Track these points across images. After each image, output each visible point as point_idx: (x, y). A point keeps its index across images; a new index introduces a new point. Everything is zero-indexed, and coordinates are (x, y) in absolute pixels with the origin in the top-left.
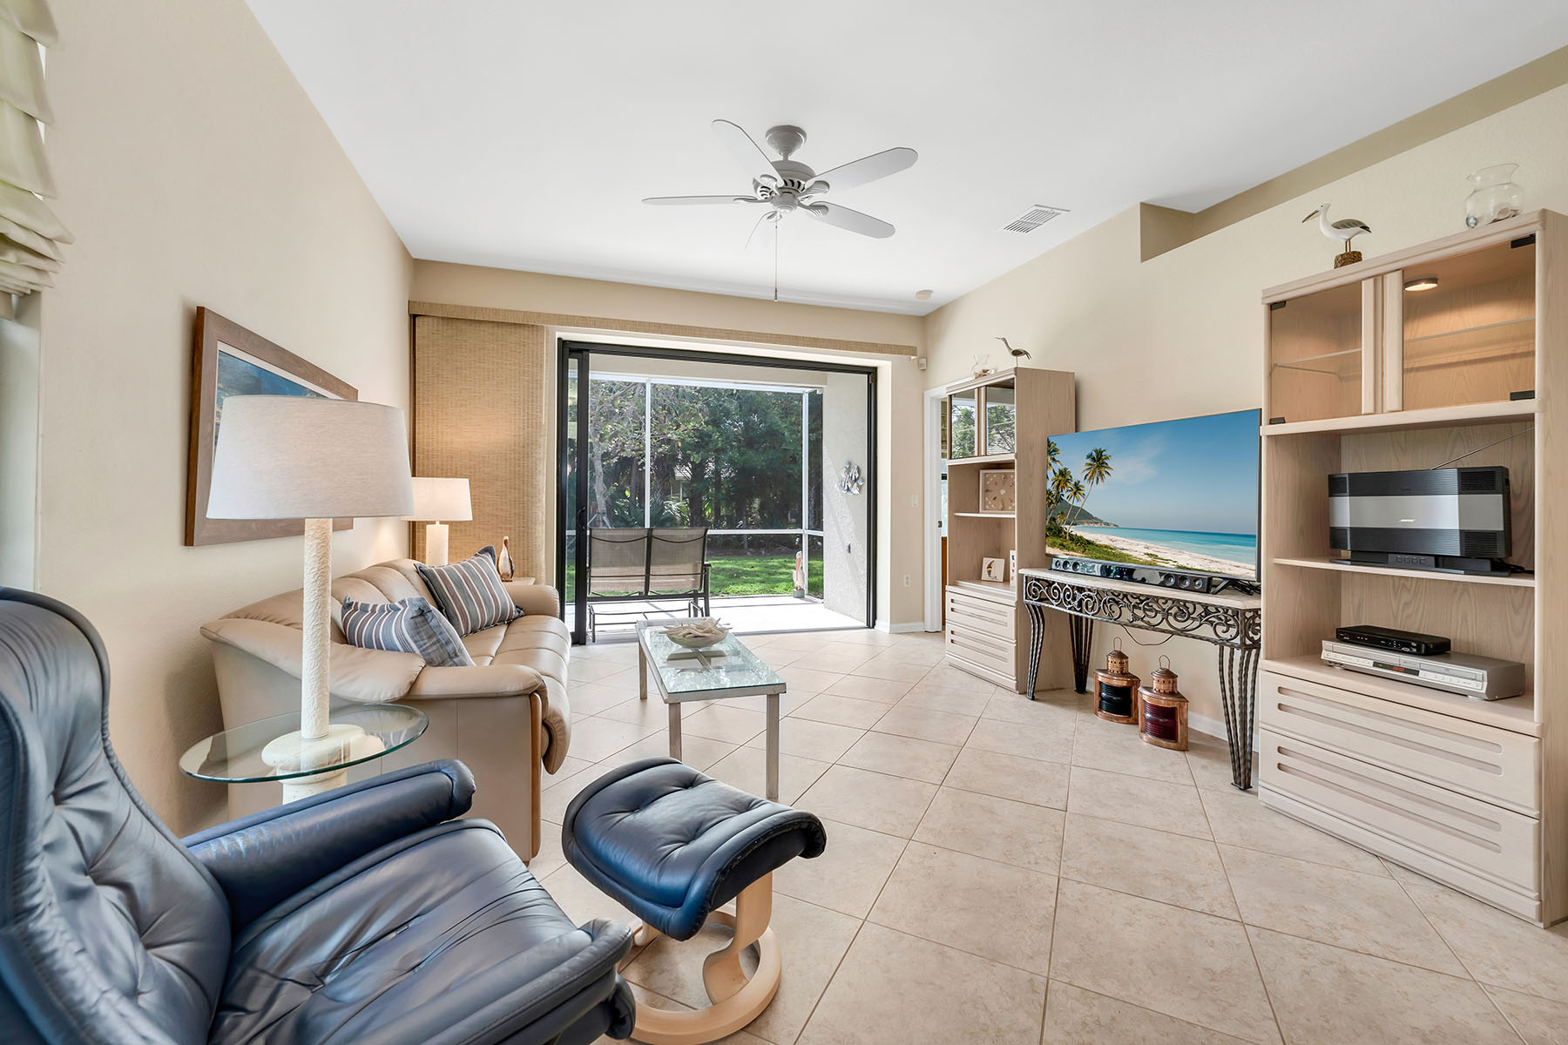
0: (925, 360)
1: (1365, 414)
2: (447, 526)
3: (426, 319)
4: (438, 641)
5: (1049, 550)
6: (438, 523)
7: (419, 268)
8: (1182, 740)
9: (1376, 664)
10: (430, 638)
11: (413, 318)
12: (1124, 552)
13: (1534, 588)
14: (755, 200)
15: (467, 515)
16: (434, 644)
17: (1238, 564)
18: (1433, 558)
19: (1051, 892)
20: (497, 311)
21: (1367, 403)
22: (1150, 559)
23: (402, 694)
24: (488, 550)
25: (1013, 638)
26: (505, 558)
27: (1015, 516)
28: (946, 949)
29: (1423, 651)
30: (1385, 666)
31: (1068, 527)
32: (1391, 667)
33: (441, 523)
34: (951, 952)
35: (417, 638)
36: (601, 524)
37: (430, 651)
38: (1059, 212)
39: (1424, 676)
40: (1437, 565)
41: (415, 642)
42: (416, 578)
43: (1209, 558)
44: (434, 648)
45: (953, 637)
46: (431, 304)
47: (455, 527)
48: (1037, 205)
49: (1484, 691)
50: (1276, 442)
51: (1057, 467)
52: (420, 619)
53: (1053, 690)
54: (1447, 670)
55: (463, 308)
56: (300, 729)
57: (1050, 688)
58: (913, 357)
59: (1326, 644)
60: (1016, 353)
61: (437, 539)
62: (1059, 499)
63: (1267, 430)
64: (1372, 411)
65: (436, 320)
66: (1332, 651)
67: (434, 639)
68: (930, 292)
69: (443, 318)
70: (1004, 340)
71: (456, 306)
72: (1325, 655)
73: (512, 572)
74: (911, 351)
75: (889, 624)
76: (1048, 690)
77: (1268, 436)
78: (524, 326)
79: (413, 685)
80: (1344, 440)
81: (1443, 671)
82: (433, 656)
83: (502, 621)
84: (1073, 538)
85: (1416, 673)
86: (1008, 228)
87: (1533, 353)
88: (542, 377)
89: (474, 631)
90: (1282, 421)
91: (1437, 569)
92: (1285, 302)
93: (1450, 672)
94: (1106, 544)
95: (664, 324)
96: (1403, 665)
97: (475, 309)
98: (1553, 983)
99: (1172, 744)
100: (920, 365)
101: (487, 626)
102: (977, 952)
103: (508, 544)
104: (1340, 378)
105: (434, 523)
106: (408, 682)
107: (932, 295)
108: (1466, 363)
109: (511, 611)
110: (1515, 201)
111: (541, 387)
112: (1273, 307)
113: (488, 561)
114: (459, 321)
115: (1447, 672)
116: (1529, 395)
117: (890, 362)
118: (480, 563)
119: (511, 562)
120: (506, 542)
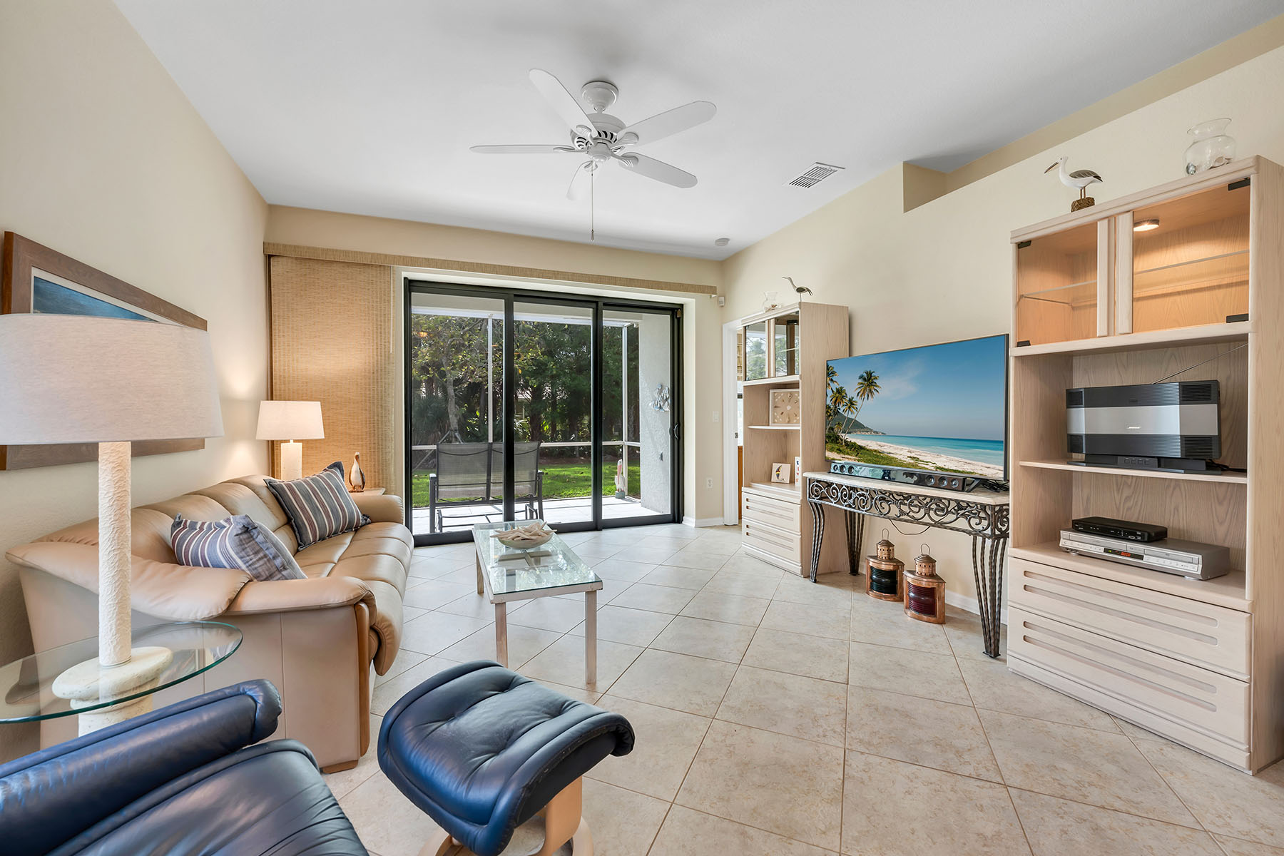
0: (723, 298)
1: (1099, 337)
2: (301, 444)
3: (280, 259)
4: (265, 556)
5: (830, 455)
6: (292, 441)
7: (273, 212)
8: (940, 615)
9: (1106, 550)
10: (256, 553)
11: (269, 257)
12: (892, 455)
13: (1246, 484)
14: (572, 150)
15: (319, 434)
16: (260, 559)
17: (988, 465)
18: (1156, 459)
19: (839, 764)
20: (346, 253)
21: (1101, 327)
22: (912, 461)
23: (220, 611)
24: (337, 466)
25: (799, 530)
26: (356, 472)
27: (800, 428)
28: (747, 829)
29: (1146, 539)
30: (1114, 552)
31: (843, 435)
32: (1119, 553)
33: (295, 441)
34: (751, 831)
35: (243, 554)
36: (454, 439)
37: (256, 566)
38: (837, 169)
39: (1148, 560)
40: (1159, 466)
41: (241, 558)
42: (265, 492)
43: (964, 460)
44: (261, 562)
45: (748, 530)
46: (285, 246)
47: (308, 445)
48: (817, 163)
49: (1199, 573)
50: (1022, 363)
51: (834, 386)
52: (245, 536)
53: (831, 573)
54: (1167, 554)
55: (315, 249)
56: (98, 656)
57: (829, 571)
58: (713, 296)
59: (1064, 534)
60: (800, 290)
61: (291, 454)
62: (837, 413)
63: (1015, 351)
64: (1106, 334)
65: (290, 260)
66: (1069, 539)
67: (261, 555)
68: (728, 240)
69: (297, 259)
70: (790, 279)
71: (309, 248)
72: (1063, 543)
73: (364, 483)
74: (712, 290)
75: (695, 520)
76: (828, 573)
77: (1016, 357)
78: (377, 265)
79: (233, 602)
80: (1076, 361)
81: (1164, 555)
82: (260, 570)
83: (349, 529)
84: (848, 445)
85: (1141, 557)
86: (793, 183)
87: (1247, 282)
88: (389, 311)
89: (322, 539)
90: (1027, 343)
91: (1159, 469)
92: (1030, 241)
93: (1170, 557)
94: (876, 449)
95: (499, 266)
96: (1130, 551)
97: (326, 251)
98: (1269, 828)
99: (933, 619)
100: (719, 302)
101: (336, 533)
102: (775, 830)
103: (360, 459)
104: (1073, 308)
105: (288, 441)
106: (227, 599)
107: (729, 242)
108: (1179, 293)
109: (358, 519)
110: (1227, 151)
111: (389, 320)
112: (1021, 245)
113: (337, 476)
114: (312, 260)
115: (1167, 556)
116: (1244, 318)
117: (694, 300)
118: (328, 476)
119: (362, 475)
120: (357, 457)
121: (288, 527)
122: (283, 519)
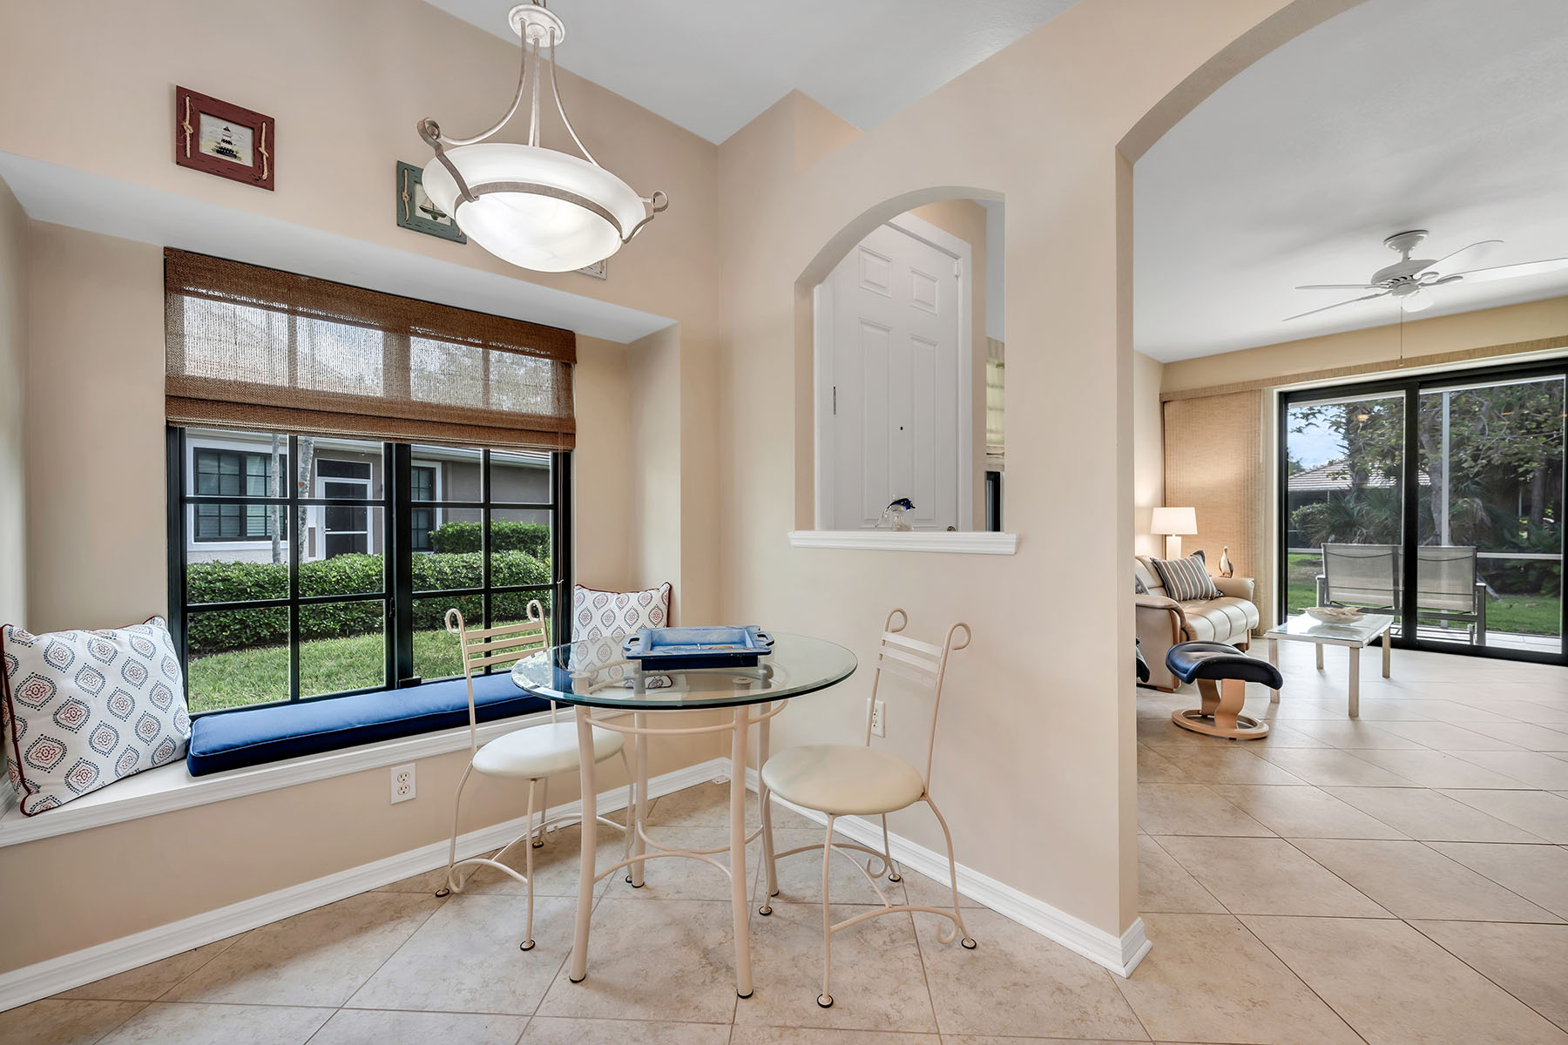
2: (1181, 537)
3: (1171, 403)
6: (1174, 535)
7: (1166, 369)
11: (1163, 403)
15: (1195, 532)
24: (1200, 553)
26: (1225, 562)
33: (1177, 535)
42: (1150, 566)
46: (1175, 392)
47: (1186, 538)
55: (1195, 390)
61: (1174, 544)
65: (1179, 402)
69: (1182, 399)
71: (1192, 390)
73: (1232, 571)
78: (1251, 390)
83: (1206, 597)
88: (1259, 428)
97: (1204, 389)
101: (1195, 598)
103: (1228, 551)
105: (1171, 535)
109: (1213, 592)
111: (1259, 435)
113: (1198, 560)
114: (1197, 398)
118: (1192, 560)
119: (1230, 564)
120: (1226, 550)
121: (1162, 589)
122: (1160, 583)
